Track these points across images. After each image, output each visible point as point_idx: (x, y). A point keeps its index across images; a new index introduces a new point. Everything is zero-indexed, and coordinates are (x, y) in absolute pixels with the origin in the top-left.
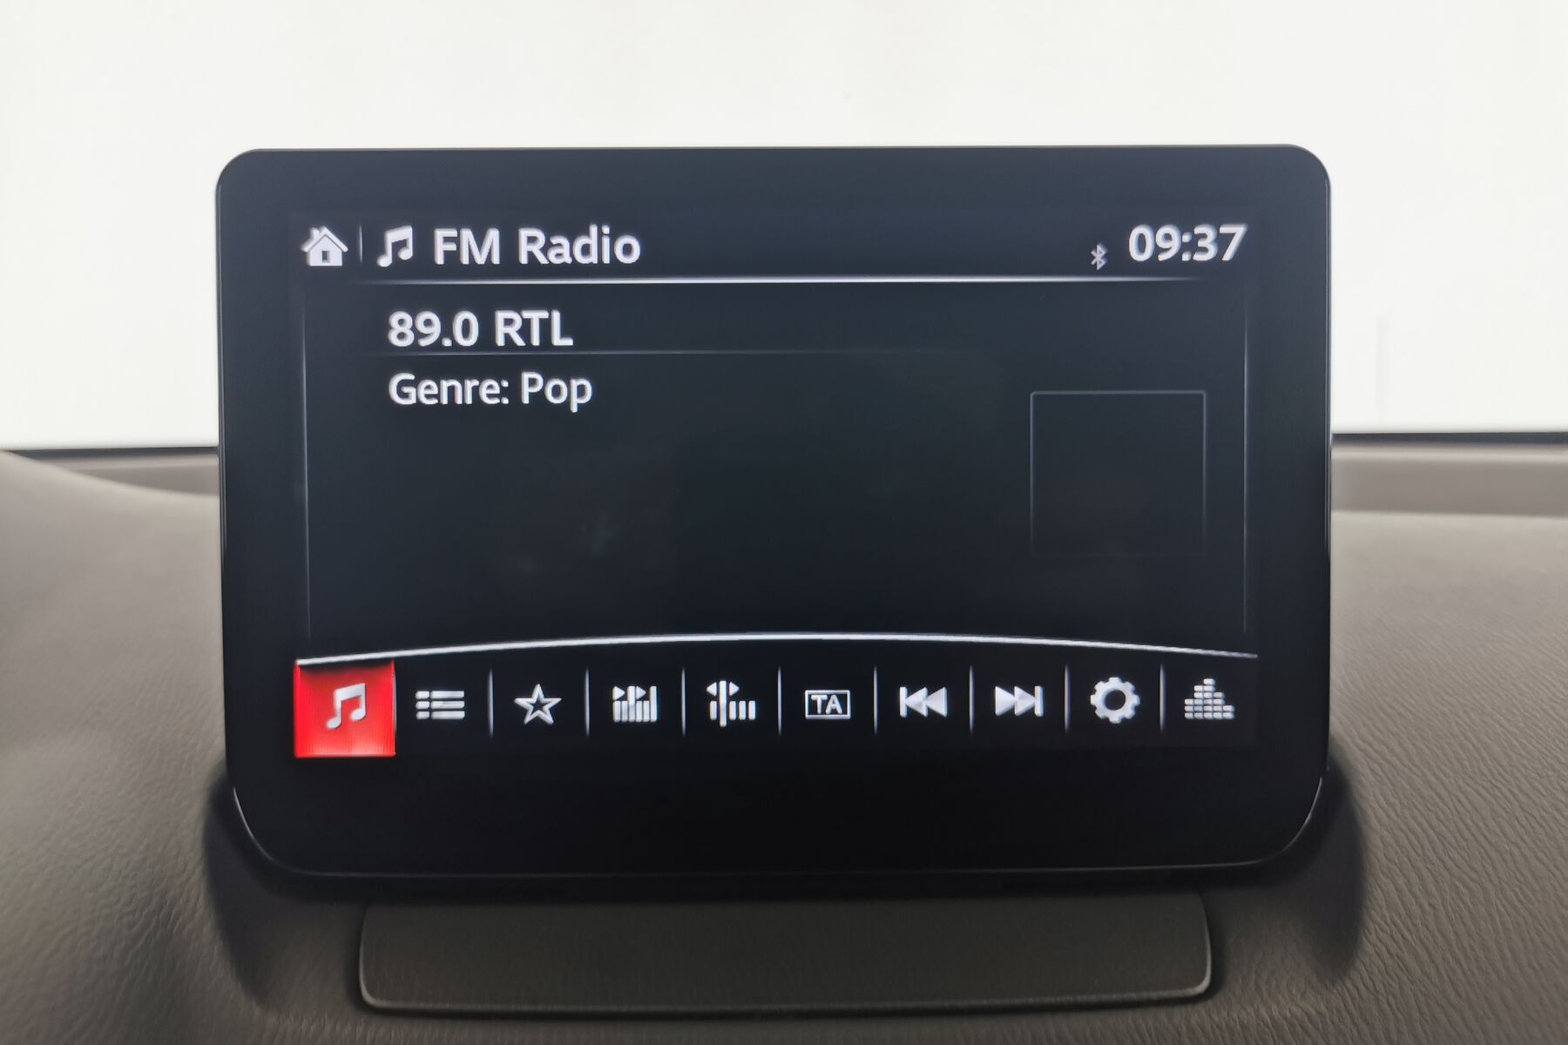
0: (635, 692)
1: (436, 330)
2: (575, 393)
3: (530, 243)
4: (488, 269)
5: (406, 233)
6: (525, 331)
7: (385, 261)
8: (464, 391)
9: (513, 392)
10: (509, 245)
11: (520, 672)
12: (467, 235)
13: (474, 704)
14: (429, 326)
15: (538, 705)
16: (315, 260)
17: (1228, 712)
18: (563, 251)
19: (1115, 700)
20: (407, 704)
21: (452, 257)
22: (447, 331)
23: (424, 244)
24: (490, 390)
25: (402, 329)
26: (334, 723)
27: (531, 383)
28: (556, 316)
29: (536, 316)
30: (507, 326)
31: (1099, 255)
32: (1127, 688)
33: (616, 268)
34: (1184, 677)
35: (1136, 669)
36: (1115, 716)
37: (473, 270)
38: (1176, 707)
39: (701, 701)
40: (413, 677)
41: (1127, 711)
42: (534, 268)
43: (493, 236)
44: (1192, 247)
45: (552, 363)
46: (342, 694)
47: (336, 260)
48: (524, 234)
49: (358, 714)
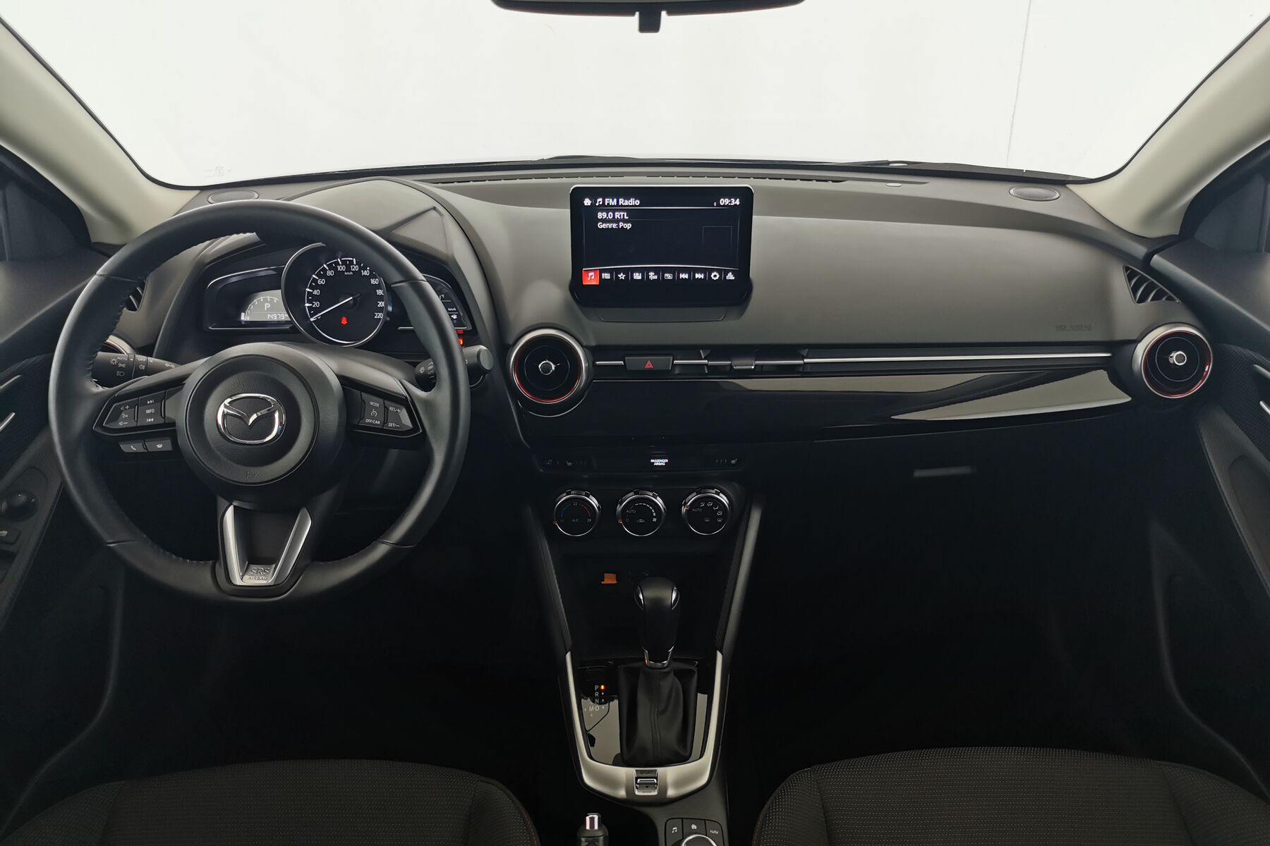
0: (637, 274)
1: (605, 216)
2: (629, 226)
3: (621, 201)
4: (614, 206)
5: (600, 200)
6: (620, 216)
7: (597, 204)
8: (610, 226)
9: (618, 226)
10: (618, 202)
11: (619, 271)
12: (611, 200)
13: (611, 276)
14: (604, 215)
15: (622, 276)
16: (586, 204)
17: (733, 278)
18: (627, 203)
19: (715, 276)
20: (601, 276)
21: (608, 204)
22: (607, 216)
23: (604, 201)
24: (614, 226)
25: (600, 215)
26: (589, 279)
27: (621, 224)
28: (625, 214)
29: (622, 213)
30: (617, 215)
31: (715, 204)
32: (717, 274)
33: (635, 206)
34: (726, 272)
35: (719, 271)
36: (715, 279)
37: (612, 206)
38: (725, 277)
39: (648, 276)
40: (602, 271)
41: (717, 278)
42: (622, 205)
43: (615, 200)
44: (730, 202)
45: (625, 221)
46: (590, 274)
47: (589, 204)
48: (620, 200)
49: (593, 277)
